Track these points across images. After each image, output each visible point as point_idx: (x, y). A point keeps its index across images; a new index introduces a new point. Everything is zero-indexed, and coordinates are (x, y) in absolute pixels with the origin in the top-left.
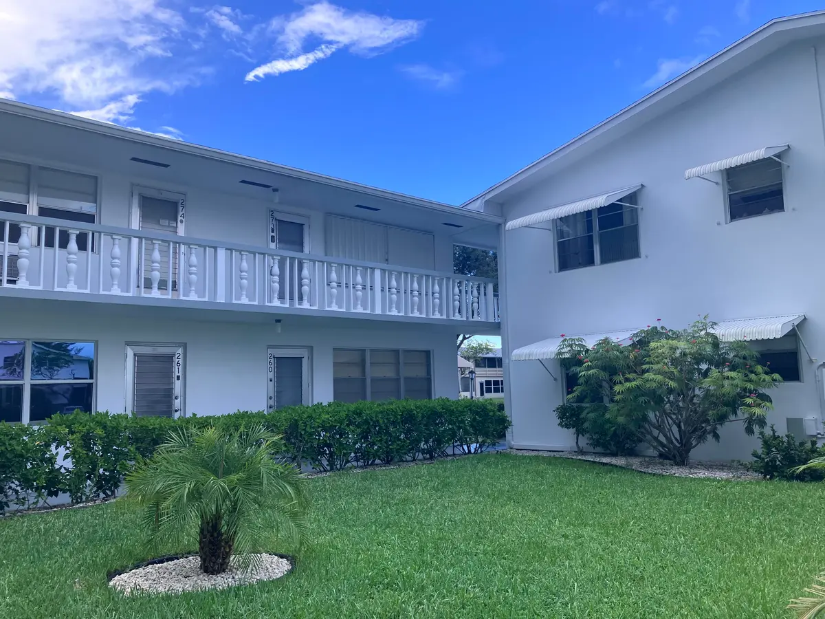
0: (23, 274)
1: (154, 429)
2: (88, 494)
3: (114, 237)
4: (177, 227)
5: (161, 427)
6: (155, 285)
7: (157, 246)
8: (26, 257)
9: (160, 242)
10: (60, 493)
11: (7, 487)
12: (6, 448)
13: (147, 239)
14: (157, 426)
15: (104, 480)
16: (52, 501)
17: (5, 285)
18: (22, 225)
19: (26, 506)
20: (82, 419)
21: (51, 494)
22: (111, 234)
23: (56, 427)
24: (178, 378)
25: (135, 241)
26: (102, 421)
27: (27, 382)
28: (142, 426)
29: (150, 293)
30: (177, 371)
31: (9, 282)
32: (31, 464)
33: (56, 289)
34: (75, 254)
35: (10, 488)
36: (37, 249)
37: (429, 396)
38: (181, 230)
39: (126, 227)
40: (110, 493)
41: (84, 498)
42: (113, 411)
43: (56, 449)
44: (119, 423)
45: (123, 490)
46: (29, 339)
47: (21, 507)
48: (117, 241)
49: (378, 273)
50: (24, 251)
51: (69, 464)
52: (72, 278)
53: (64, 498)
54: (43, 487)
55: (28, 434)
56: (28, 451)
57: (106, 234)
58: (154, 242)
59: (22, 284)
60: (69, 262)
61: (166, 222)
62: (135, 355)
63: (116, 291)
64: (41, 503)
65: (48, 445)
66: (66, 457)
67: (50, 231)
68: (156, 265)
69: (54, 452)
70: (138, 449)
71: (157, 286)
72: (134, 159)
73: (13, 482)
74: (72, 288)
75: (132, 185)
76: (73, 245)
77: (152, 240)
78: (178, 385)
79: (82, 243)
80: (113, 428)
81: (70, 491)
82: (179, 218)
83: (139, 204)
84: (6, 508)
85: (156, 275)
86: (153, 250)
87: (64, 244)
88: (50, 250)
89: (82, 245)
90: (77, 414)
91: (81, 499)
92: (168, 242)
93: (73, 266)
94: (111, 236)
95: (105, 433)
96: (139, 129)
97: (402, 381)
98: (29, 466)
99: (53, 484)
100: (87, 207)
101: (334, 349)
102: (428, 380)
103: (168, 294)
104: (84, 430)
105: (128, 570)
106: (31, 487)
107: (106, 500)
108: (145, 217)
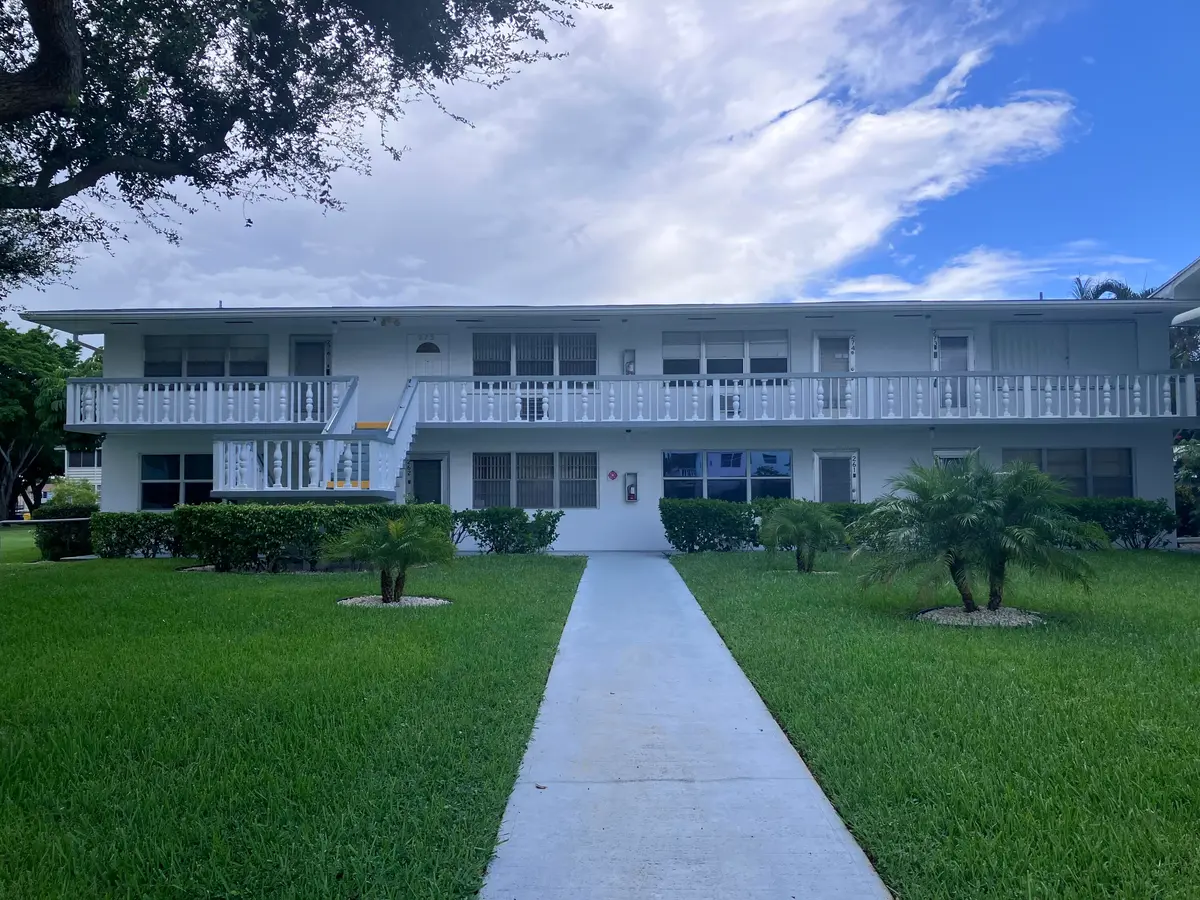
0: (737, 411)
3: (790, 380)
4: (848, 359)
7: (821, 383)
24: (854, 476)
27: (749, 478)
29: (817, 417)
30: (854, 470)
31: (729, 417)
33: (756, 419)
34: (766, 395)
37: (1131, 495)
38: (852, 360)
48: (792, 383)
49: (1027, 381)
50: (737, 397)
52: (765, 411)
58: (819, 380)
60: (763, 400)
61: (840, 355)
62: (820, 458)
63: (793, 417)
75: (814, 331)
77: (817, 378)
78: (854, 481)
82: (851, 350)
83: (819, 345)
93: (765, 403)
97: (1090, 482)
101: (1004, 450)
102: (1130, 480)
103: (829, 416)
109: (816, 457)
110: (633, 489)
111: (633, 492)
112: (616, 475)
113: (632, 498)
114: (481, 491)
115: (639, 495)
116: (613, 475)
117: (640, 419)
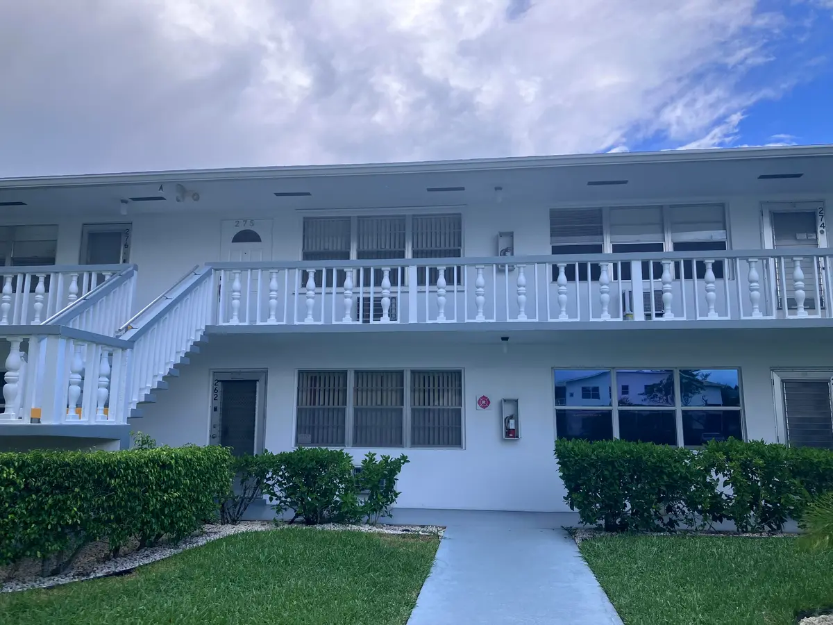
0: (668, 307)
1: (820, 462)
2: (754, 525)
3: (750, 260)
4: (817, 238)
5: (828, 461)
6: (801, 305)
7: (798, 264)
8: (670, 291)
9: (802, 259)
10: (725, 520)
11: (676, 506)
12: (672, 470)
13: (785, 257)
14: (824, 460)
15: (767, 512)
16: (717, 526)
17: (654, 318)
18: (663, 262)
19: (694, 528)
20: (738, 447)
21: (715, 519)
22: (746, 258)
23: (714, 454)
25: (771, 261)
26: (758, 449)
27: (679, 408)
28: (805, 459)
29: (796, 315)
31: (657, 315)
32: (695, 487)
33: (699, 318)
34: (713, 282)
35: (678, 507)
36: (678, 282)
38: (823, 242)
39: (760, 249)
40: (775, 527)
41: (749, 528)
42: (770, 440)
43: (717, 475)
44: (778, 454)
45: (790, 526)
46: (676, 368)
47: (690, 528)
48: (753, 264)
50: (668, 285)
51: (729, 491)
52: (712, 307)
53: (729, 525)
54: (708, 511)
55: (690, 458)
56: (692, 474)
57: (742, 258)
58: (794, 259)
59: (669, 316)
60: (708, 291)
61: (804, 236)
62: (783, 381)
63: (757, 315)
64: (707, 527)
65: (707, 471)
66: (726, 484)
67: (688, 264)
68: (800, 284)
69: (715, 477)
70: (802, 482)
71: (802, 305)
72: (762, 177)
73: (680, 503)
74: (713, 316)
75: (762, 203)
76: (710, 274)
77: (791, 257)
79: (719, 271)
80: (773, 458)
81: (735, 520)
82: (819, 229)
83: (771, 222)
84: (676, 527)
85: (801, 294)
86: (794, 268)
87: (701, 275)
88: (690, 282)
89: (719, 272)
90: (732, 442)
91: (747, 529)
92: (811, 257)
93: (712, 294)
94: (747, 260)
95: (765, 463)
96: (746, 146)
98: (693, 488)
99: (716, 509)
100: (718, 235)
103: (816, 314)
104: (743, 457)
105: (816, 614)
106: (696, 509)
107: (773, 534)
108: (778, 234)
109: (777, 379)
110: (512, 421)
111: (512, 427)
112: (488, 402)
113: (511, 434)
114: (307, 423)
115: (522, 432)
116: (484, 402)
117: (522, 318)
